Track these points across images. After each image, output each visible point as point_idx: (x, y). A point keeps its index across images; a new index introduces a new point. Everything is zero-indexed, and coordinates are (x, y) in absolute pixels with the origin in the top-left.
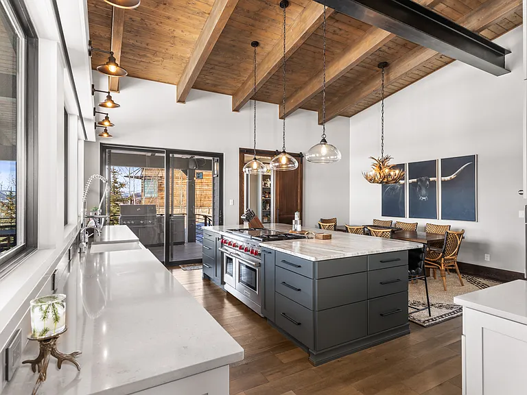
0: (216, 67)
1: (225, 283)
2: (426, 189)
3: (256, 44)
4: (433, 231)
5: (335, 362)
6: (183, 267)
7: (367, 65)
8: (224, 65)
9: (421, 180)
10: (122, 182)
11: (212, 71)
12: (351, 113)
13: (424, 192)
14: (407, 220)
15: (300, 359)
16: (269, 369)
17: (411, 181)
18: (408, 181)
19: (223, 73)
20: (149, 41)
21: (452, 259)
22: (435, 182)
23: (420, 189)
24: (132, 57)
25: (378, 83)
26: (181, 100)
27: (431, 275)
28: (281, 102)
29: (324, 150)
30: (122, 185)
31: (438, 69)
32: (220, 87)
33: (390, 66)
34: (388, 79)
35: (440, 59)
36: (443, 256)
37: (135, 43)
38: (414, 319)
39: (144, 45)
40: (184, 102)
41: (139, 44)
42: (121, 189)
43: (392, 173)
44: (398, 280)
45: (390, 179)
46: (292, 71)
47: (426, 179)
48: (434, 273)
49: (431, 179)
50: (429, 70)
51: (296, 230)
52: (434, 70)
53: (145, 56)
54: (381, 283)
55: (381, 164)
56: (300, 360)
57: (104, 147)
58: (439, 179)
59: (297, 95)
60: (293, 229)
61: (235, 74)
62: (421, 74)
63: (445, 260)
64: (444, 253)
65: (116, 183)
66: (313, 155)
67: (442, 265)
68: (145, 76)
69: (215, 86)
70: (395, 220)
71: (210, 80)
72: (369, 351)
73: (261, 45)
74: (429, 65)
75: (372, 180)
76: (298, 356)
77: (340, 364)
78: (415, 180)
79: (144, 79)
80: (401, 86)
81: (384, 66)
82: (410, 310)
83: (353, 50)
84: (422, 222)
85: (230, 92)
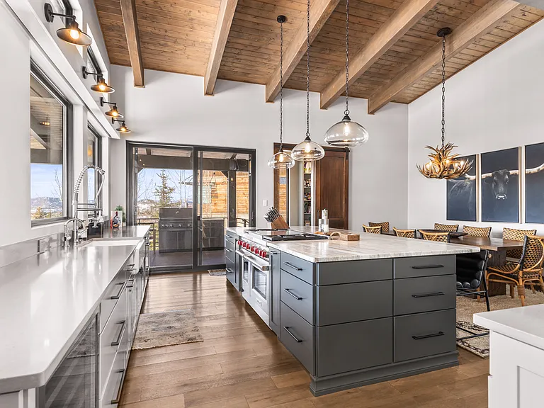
0: (243, 52)
1: (243, 291)
2: (505, 185)
3: (282, 19)
4: (513, 237)
5: (343, 394)
6: (212, 272)
7: (423, 35)
8: (252, 49)
9: (497, 174)
10: (171, 187)
11: (238, 56)
12: (409, 99)
13: (501, 188)
14: (479, 224)
15: (301, 385)
16: (258, 394)
17: (484, 176)
18: (479, 176)
19: (252, 59)
20: (168, 27)
21: (535, 273)
22: (516, 175)
23: (497, 185)
24: (153, 48)
25: (437, 57)
26: (209, 93)
27: (508, 292)
28: (322, 90)
29: (347, 129)
30: (171, 190)
31: (520, 31)
32: (250, 76)
33: (454, 32)
34: (450, 49)
35: (524, 17)
36: (521, 268)
37: (153, 31)
38: (469, 346)
39: (163, 33)
40: (212, 94)
41: (157, 31)
42: (171, 195)
43: (456, 165)
44: (440, 294)
45: (452, 172)
46: (330, 50)
47: (505, 173)
48: (512, 290)
49: (512, 172)
50: (507, 34)
51: (322, 230)
52: (516, 34)
53: (166, 45)
54: (414, 296)
55: (441, 155)
56: (298, 387)
57: (130, 145)
58: (522, 171)
59: (339, 79)
60: (320, 230)
61: (266, 59)
62: (499, 40)
63: (524, 273)
64: (522, 263)
65: (166, 188)
66: (333, 136)
67: (521, 280)
68: (170, 68)
69: (245, 74)
70: (461, 224)
71: (238, 67)
72: (394, 383)
73: (289, 20)
74: (507, 27)
75: (429, 175)
76: (298, 382)
77: (350, 396)
78: (490, 174)
79: (171, 72)
80: (472, 59)
81: (446, 32)
82: (461, 334)
83: (400, 15)
84: (497, 227)
85: (262, 81)
